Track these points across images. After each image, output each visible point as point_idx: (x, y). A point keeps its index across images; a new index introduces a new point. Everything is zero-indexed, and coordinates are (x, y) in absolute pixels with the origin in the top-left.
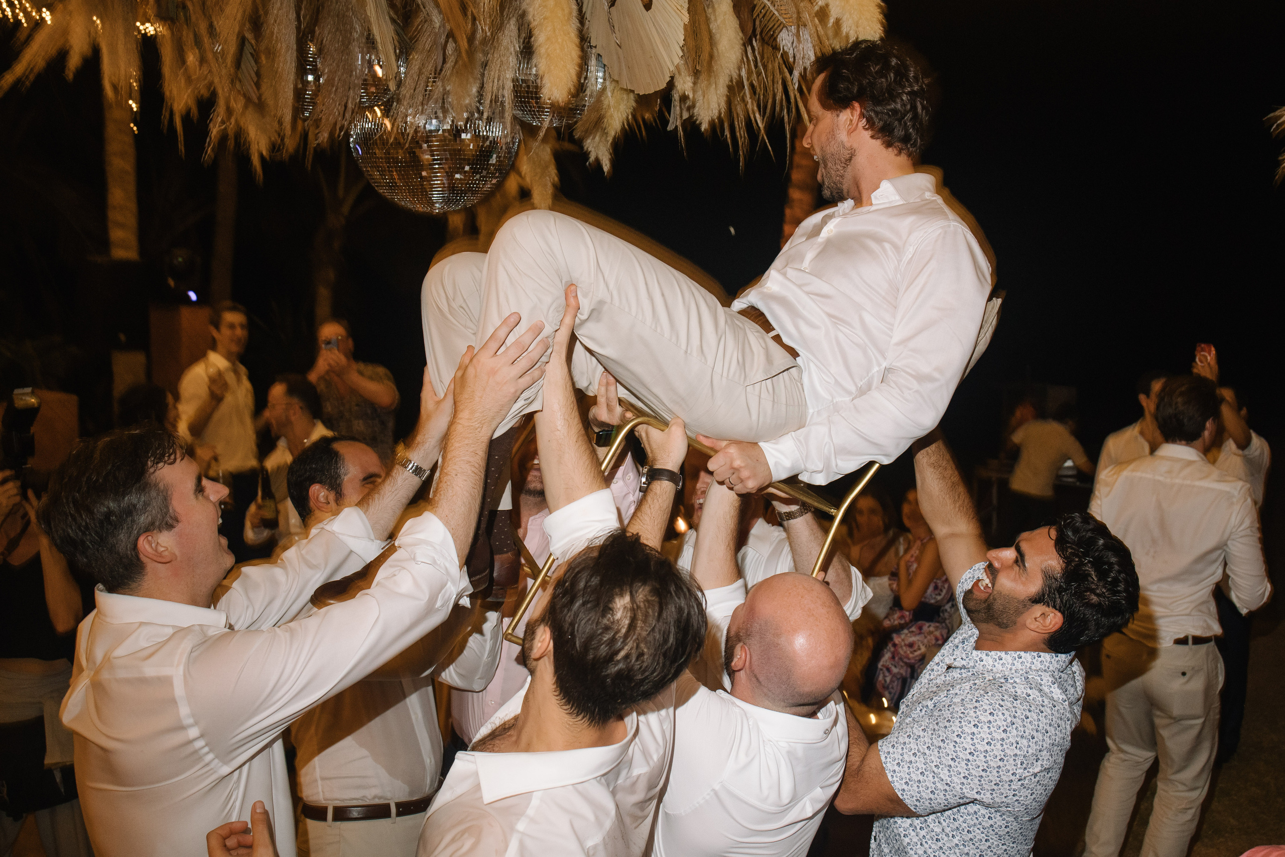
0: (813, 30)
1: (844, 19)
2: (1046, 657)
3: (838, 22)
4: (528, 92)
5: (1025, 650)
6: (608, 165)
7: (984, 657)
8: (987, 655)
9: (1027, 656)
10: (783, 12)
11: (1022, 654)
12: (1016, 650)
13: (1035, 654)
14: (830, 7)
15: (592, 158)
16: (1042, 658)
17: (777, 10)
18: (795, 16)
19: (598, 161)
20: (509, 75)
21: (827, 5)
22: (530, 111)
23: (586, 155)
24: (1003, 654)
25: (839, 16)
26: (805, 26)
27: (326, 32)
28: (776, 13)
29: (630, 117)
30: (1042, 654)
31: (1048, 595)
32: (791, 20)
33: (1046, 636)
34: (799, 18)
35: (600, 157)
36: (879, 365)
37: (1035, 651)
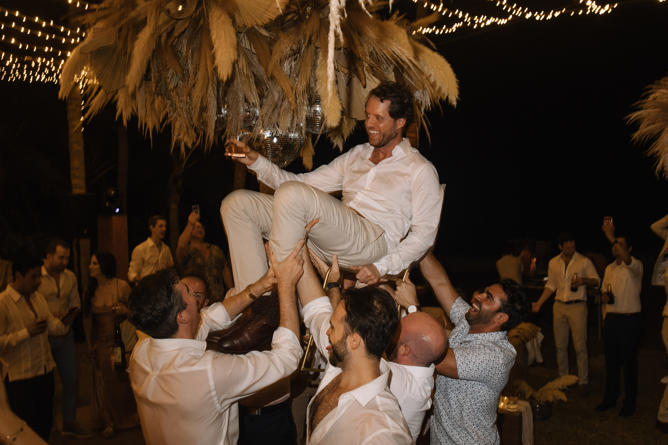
0: (429, 91)
1: (443, 87)
2: (500, 333)
3: (440, 88)
4: (311, 120)
5: (493, 331)
6: (342, 148)
7: (478, 336)
8: (479, 335)
9: (494, 334)
10: (417, 84)
11: (492, 333)
12: (490, 332)
13: (497, 333)
14: (437, 82)
15: (335, 145)
16: (499, 334)
17: (414, 83)
18: (422, 85)
19: (337, 147)
20: (305, 114)
21: (435, 82)
22: (311, 128)
23: (333, 144)
24: (485, 334)
25: (440, 86)
26: (426, 89)
27: (230, 99)
28: (414, 84)
29: (354, 129)
30: (499, 332)
31: (503, 309)
32: (420, 87)
33: (501, 325)
34: (423, 86)
35: (338, 144)
36: (408, 223)
37: (496, 332)
